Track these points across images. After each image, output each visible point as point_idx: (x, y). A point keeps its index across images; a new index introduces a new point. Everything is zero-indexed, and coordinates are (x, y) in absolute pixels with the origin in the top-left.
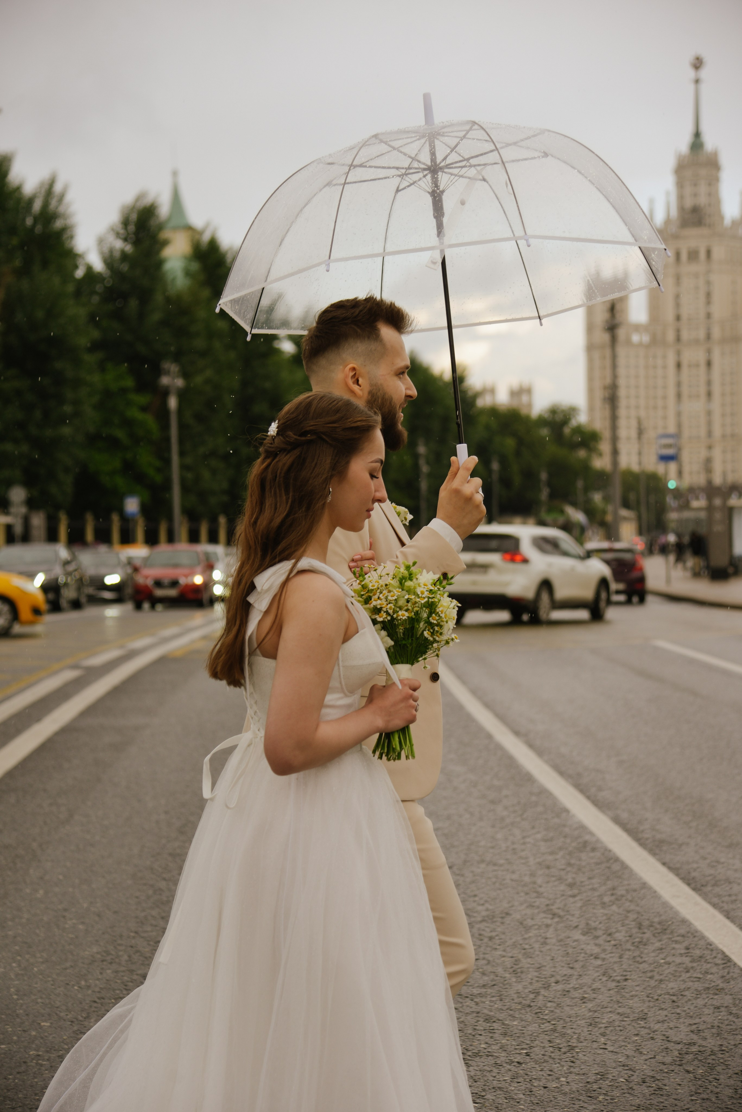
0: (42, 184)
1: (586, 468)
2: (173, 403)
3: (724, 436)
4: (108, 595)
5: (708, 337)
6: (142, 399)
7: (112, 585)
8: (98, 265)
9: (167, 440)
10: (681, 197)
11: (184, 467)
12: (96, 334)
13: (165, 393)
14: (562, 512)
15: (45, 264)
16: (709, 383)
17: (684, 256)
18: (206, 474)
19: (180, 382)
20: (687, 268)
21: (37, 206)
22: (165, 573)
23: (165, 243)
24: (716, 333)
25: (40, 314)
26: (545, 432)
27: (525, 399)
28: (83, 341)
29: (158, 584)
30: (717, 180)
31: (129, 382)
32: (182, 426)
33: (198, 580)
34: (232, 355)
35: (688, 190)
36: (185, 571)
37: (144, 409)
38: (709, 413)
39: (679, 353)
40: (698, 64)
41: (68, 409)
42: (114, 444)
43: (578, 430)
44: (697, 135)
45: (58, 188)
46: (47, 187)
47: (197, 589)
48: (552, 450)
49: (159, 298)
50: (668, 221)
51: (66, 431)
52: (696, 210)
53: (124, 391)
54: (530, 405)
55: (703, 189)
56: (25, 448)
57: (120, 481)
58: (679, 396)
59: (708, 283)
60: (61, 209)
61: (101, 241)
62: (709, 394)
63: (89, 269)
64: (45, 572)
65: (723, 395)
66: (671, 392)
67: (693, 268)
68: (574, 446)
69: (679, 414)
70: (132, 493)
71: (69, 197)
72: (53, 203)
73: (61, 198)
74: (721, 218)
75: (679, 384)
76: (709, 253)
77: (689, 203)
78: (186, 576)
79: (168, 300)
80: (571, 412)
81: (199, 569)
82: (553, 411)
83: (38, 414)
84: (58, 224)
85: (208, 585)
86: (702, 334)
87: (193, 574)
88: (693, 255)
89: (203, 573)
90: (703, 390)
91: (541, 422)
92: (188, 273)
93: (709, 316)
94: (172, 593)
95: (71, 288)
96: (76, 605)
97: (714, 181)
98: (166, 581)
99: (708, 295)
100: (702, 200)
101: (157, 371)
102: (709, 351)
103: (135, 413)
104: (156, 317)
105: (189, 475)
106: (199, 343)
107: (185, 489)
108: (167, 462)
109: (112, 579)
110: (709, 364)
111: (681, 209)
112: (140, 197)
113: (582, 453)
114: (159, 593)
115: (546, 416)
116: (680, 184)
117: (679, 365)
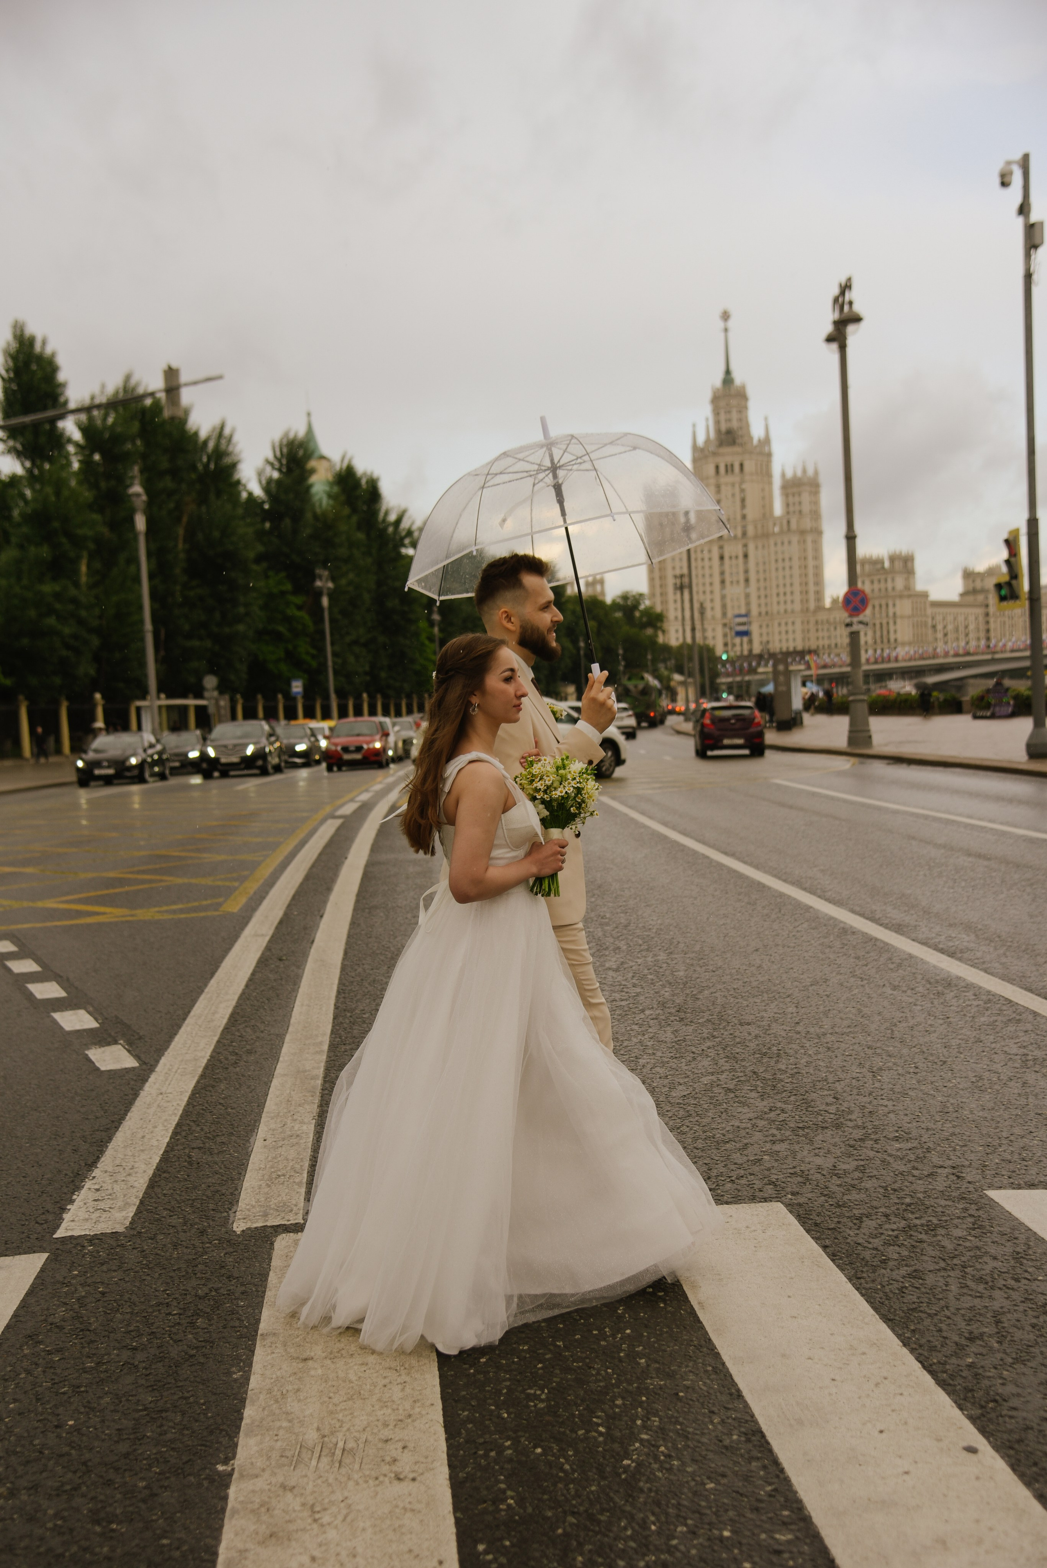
0: (214, 429)
1: (653, 642)
2: (325, 601)
3: (760, 614)
4: (298, 760)
5: (744, 534)
6: (298, 600)
7: (300, 752)
8: (257, 491)
9: (322, 633)
10: (717, 423)
11: (335, 654)
12: (260, 548)
13: (318, 594)
14: (642, 678)
15: (219, 494)
16: (746, 571)
17: (722, 469)
18: (351, 659)
19: (330, 585)
20: (725, 479)
21: (211, 445)
22: (351, 741)
23: (313, 471)
24: (751, 531)
25: (216, 534)
26: (619, 615)
27: (598, 588)
28: (251, 555)
29: (346, 749)
30: (746, 408)
31: (288, 587)
32: (332, 621)
33: (378, 745)
34: (369, 560)
35: (723, 417)
36: (368, 739)
37: (299, 608)
38: (747, 596)
39: (721, 547)
40: (726, 316)
41: (242, 610)
42: (278, 637)
43: (648, 612)
44: (728, 372)
45: (227, 431)
46: (218, 431)
47: (377, 753)
48: (626, 629)
49: (309, 515)
50: (708, 441)
51: (241, 628)
52: (729, 432)
53: (283, 593)
54: (603, 593)
55: (734, 415)
56: (208, 643)
57: (284, 667)
58: (723, 582)
59: (742, 491)
60: (231, 449)
61: (260, 474)
62: (747, 580)
63: (250, 494)
64: (254, 744)
65: (758, 581)
66: (717, 579)
67: (730, 479)
68: (644, 626)
69: (723, 597)
70: (296, 678)
71: (236, 438)
72: (223, 442)
73: (230, 440)
74: (751, 438)
75: (722, 573)
76: (741, 465)
77: (724, 427)
78: (368, 743)
79: (316, 517)
80: (638, 599)
81: (378, 737)
82: (625, 597)
83: (217, 615)
84: (227, 460)
85: (384, 750)
86: (739, 533)
87: (374, 741)
88: (729, 469)
89: (381, 740)
90: (742, 578)
91: (615, 606)
92: (330, 496)
93: (744, 517)
94: (358, 756)
95: (240, 511)
96: (278, 769)
97: (743, 409)
98: (352, 748)
99: (743, 500)
100: (735, 424)
101: (313, 577)
102: (745, 546)
103: (292, 611)
104: (306, 532)
105: (339, 661)
106: (343, 552)
107: (336, 673)
108: (322, 650)
109: (301, 747)
110: (746, 556)
111: (718, 431)
112: (286, 434)
113: (649, 631)
114: (347, 757)
115: (619, 600)
116: (716, 412)
117: (722, 558)
